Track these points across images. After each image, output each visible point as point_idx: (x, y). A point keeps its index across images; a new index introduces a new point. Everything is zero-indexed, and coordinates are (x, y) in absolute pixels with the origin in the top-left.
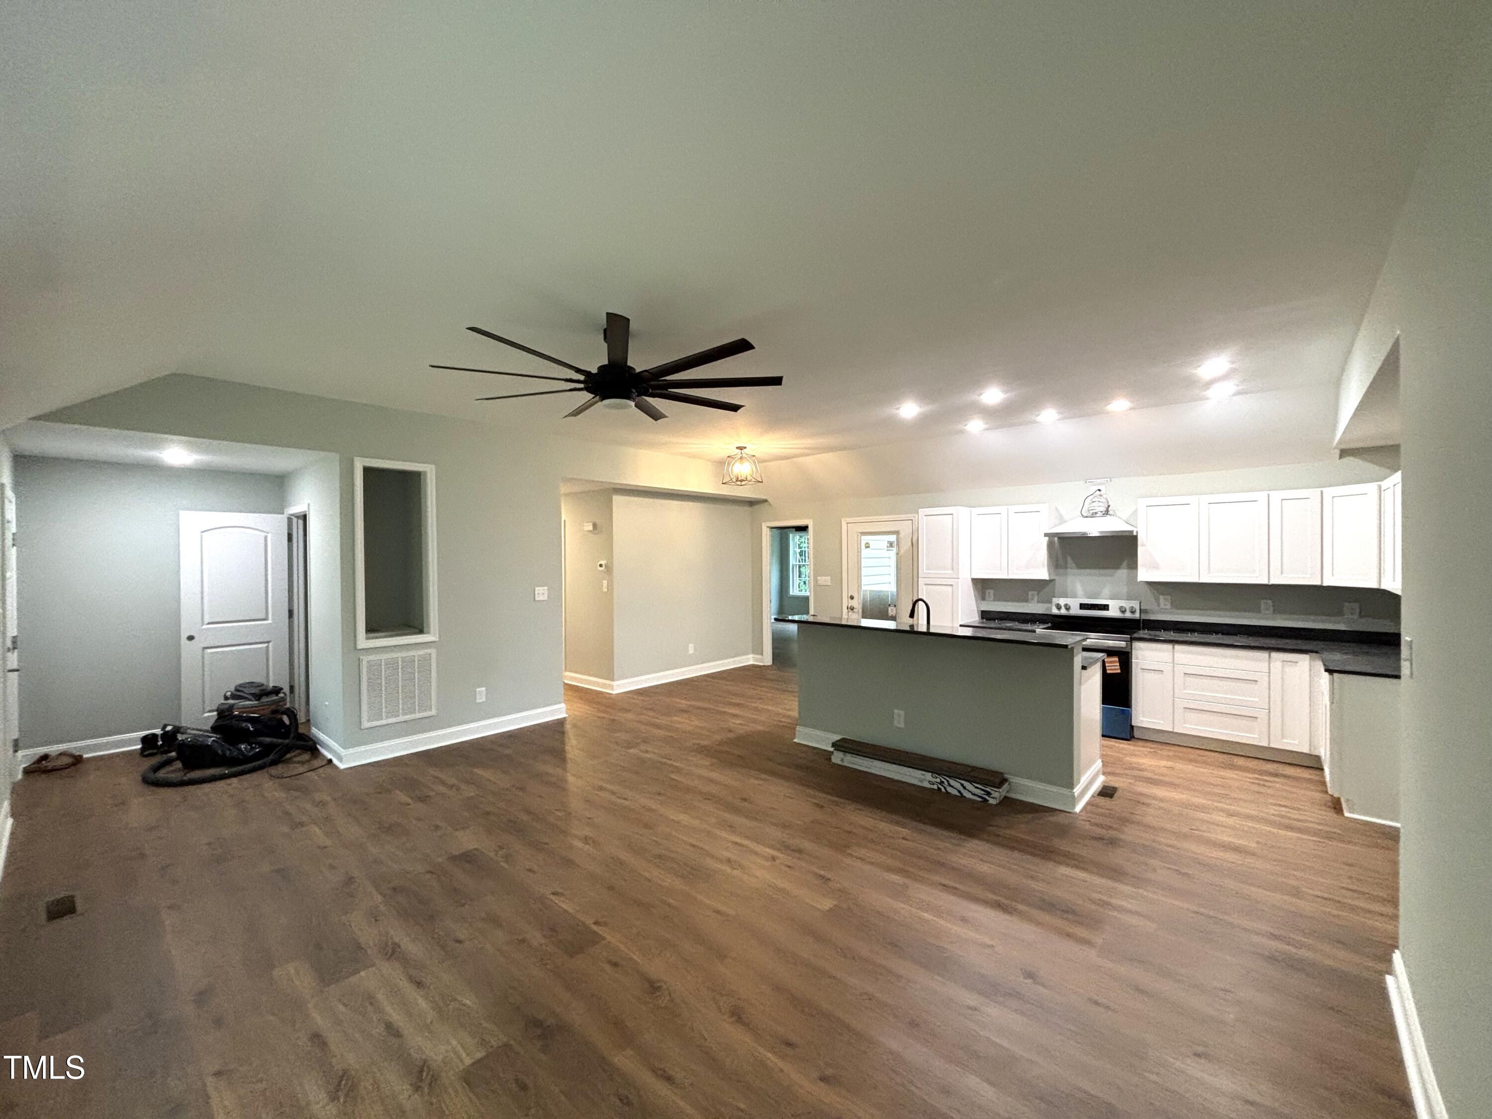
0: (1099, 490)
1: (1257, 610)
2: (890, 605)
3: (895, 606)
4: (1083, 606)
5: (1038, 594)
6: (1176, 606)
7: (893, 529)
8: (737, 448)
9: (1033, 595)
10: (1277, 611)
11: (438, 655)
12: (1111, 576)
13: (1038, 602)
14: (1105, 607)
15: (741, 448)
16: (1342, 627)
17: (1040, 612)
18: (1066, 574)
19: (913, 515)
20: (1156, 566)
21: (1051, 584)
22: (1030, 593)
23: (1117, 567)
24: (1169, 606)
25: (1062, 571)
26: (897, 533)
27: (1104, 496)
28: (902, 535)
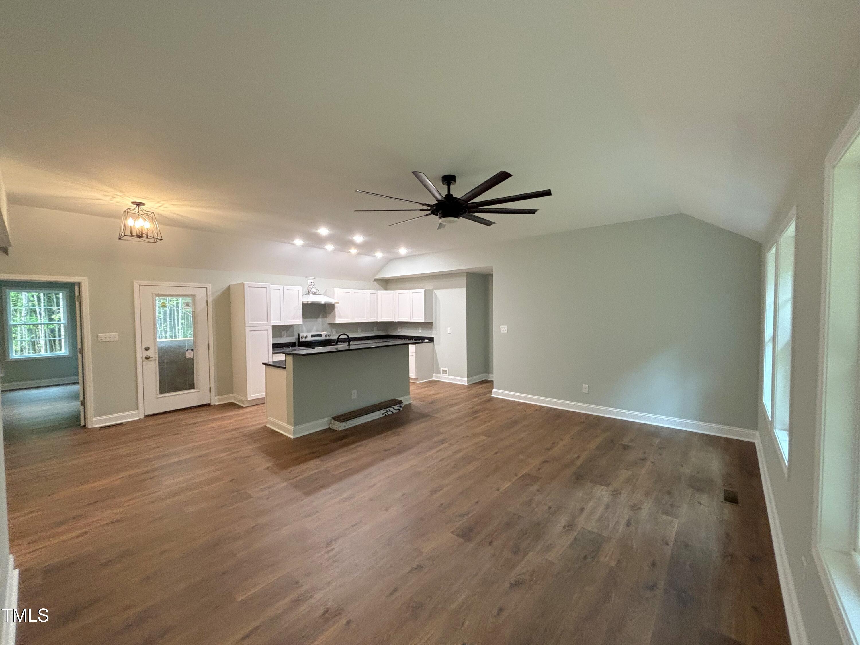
0: (312, 282)
1: (357, 331)
2: (187, 350)
3: (192, 350)
4: (313, 336)
5: (287, 332)
6: (337, 332)
7: (191, 293)
8: (133, 203)
9: (284, 333)
10: (362, 331)
12: (316, 321)
13: (287, 337)
14: (320, 335)
15: (138, 204)
16: (374, 335)
17: (288, 342)
19: (208, 284)
20: (340, 317)
21: (292, 328)
22: (283, 333)
23: (318, 317)
24: (335, 333)
26: (193, 296)
28: (198, 298)
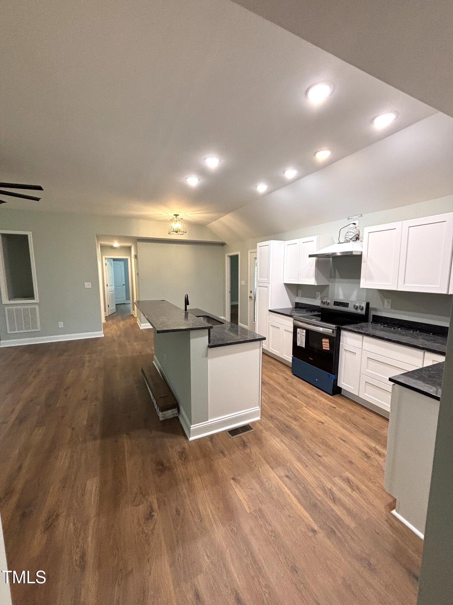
0: (355, 224)
4: (336, 303)
5: (321, 294)
6: (394, 307)
8: (174, 215)
11: (39, 308)
14: (347, 304)
15: (176, 215)
18: (334, 282)
22: (317, 293)
24: (389, 307)
25: (332, 279)
27: (358, 228)
